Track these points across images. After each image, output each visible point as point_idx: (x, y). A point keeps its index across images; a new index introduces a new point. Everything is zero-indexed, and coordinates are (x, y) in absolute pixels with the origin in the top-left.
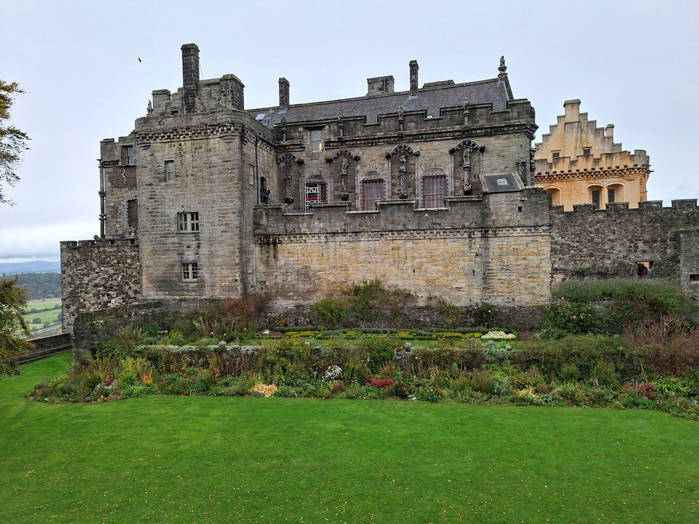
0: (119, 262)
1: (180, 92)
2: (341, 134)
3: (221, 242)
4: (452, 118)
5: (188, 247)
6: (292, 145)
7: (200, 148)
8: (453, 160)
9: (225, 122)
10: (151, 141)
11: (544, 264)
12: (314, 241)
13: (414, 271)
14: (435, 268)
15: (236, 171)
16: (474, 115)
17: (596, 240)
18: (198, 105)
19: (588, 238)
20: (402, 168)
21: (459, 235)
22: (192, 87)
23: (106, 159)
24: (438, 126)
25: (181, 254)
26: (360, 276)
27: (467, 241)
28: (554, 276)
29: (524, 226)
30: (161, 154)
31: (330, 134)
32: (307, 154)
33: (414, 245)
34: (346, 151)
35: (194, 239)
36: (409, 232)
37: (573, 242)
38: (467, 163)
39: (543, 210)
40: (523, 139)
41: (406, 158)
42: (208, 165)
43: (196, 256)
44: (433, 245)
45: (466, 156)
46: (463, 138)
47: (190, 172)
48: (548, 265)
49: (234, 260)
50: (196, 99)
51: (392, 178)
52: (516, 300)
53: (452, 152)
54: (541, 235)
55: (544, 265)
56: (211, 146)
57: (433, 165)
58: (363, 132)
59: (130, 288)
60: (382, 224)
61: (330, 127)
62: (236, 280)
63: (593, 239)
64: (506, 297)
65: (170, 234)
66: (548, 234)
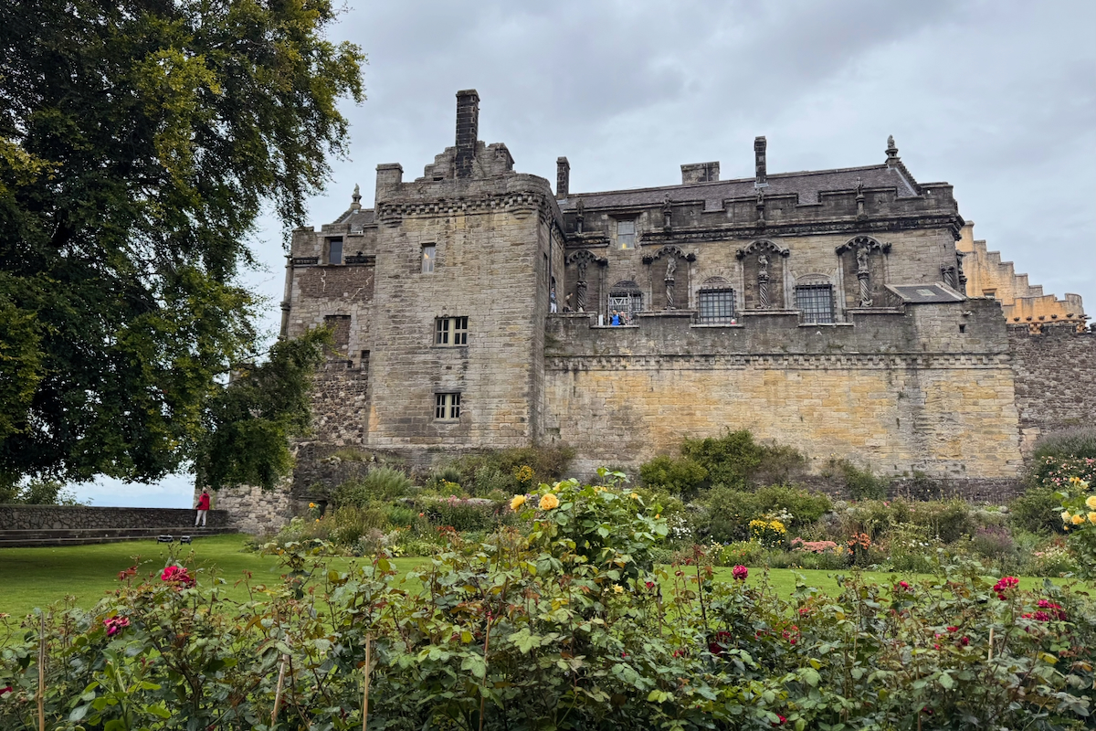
0: (325, 396)
1: (448, 153)
2: (668, 223)
3: (500, 361)
4: (837, 205)
5: (449, 368)
6: (590, 238)
7: (478, 226)
8: (841, 264)
9: (520, 190)
10: (403, 216)
11: (1006, 412)
12: (638, 367)
13: (802, 418)
14: (835, 414)
15: (531, 258)
16: (872, 202)
17: (1084, 377)
18: (476, 169)
19: (1071, 373)
20: (762, 273)
21: (871, 365)
22: (469, 145)
23: (298, 255)
24: (817, 215)
25: (436, 379)
26: (713, 425)
27: (884, 374)
28: (1024, 431)
29: (971, 354)
30: (416, 234)
31: (650, 223)
32: (612, 251)
33: (800, 378)
34: (673, 249)
35: (459, 356)
36: (791, 359)
37: (1048, 379)
38: (863, 268)
39: (997, 330)
40: (947, 237)
41: (767, 259)
42: (488, 250)
43: (461, 381)
44: (830, 378)
45: (861, 259)
46: (856, 233)
47: (460, 259)
48: (1013, 414)
49: (521, 388)
50: (474, 162)
51: (746, 288)
52: (967, 467)
53: (840, 252)
54: (997, 368)
55: (1007, 414)
56: (494, 224)
57: (811, 270)
58: (700, 221)
59: (339, 436)
60: (748, 344)
61: (649, 214)
62: (523, 420)
63: (1078, 376)
64: (950, 463)
65: (420, 348)
66: (1008, 366)
